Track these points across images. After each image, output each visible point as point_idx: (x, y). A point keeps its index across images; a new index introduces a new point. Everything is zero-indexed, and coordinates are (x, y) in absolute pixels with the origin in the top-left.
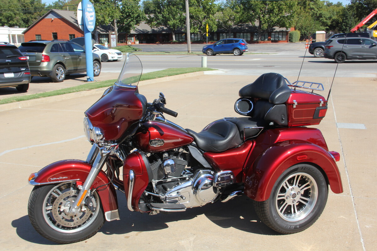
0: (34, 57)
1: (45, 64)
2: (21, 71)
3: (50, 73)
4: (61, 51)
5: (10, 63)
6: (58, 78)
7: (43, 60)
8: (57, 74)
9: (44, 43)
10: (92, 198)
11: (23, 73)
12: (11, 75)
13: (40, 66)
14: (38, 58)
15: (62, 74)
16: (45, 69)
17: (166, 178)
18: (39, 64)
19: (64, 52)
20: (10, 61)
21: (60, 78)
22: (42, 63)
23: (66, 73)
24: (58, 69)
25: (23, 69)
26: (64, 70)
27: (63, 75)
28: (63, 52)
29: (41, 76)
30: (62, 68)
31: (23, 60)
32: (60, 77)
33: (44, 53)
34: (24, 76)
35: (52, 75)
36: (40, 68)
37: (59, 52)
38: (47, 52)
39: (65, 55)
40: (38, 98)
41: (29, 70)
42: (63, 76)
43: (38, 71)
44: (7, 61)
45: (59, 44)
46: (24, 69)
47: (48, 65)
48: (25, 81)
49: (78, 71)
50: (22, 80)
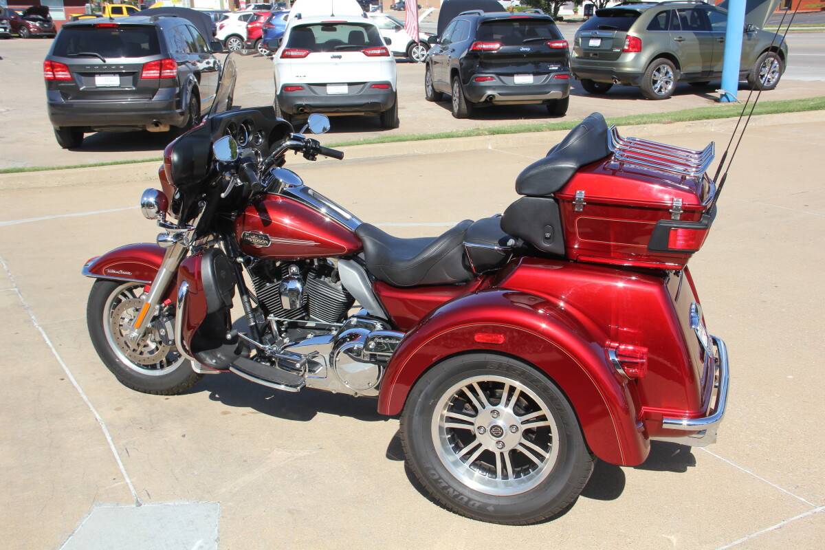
0: (611, 42)
1: (630, 57)
2: (549, 72)
3: (638, 77)
4: (676, 28)
5: (529, 55)
6: (656, 91)
7: (626, 48)
8: (655, 82)
9: (638, 10)
10: (166, 321)
11: (552, 75)
12: (528, 79)
13: (619, 61)
14: (618, 43)
15: (667, 82)
16: (628, 69)
17: (306, 318)
18: (617, 56)
19: (684, 29)
20: (528, 49)
21: (660, 91)
22: (623, 54)
23: (679, 80)
24: (658, 70)
25: (553, 68)
26: (673, 72)
27: (672, 83)
28: (680, 29)
29: (618, 83)
30: (671, 67)
31: (557, 48)
32: (661, 87)
33: (632, 32)
34: (552, 83)
35: (643, 83)
36: (618, 65)
37: (670, 30)
38: (638, 31)
39: (683, 37)
40: (538, 131)
41: (568, 71)
42: (670, 87)
43: (611, 72)
44: (523, 49)
45: (674, 11)
46: (557, 68)
47: (636, 58)
48: (555, 94)
49: (714, 75)
50: (548, 90)
